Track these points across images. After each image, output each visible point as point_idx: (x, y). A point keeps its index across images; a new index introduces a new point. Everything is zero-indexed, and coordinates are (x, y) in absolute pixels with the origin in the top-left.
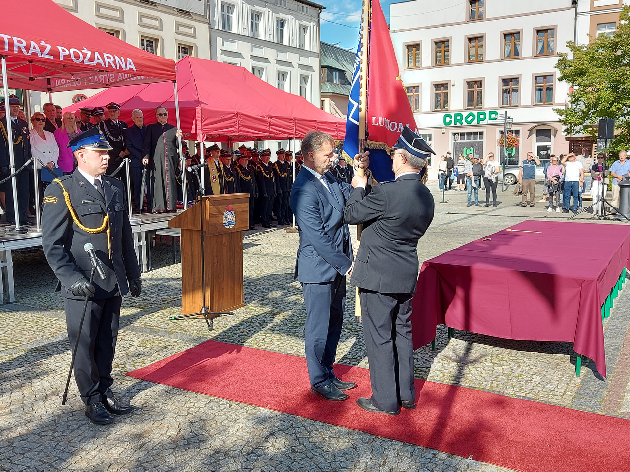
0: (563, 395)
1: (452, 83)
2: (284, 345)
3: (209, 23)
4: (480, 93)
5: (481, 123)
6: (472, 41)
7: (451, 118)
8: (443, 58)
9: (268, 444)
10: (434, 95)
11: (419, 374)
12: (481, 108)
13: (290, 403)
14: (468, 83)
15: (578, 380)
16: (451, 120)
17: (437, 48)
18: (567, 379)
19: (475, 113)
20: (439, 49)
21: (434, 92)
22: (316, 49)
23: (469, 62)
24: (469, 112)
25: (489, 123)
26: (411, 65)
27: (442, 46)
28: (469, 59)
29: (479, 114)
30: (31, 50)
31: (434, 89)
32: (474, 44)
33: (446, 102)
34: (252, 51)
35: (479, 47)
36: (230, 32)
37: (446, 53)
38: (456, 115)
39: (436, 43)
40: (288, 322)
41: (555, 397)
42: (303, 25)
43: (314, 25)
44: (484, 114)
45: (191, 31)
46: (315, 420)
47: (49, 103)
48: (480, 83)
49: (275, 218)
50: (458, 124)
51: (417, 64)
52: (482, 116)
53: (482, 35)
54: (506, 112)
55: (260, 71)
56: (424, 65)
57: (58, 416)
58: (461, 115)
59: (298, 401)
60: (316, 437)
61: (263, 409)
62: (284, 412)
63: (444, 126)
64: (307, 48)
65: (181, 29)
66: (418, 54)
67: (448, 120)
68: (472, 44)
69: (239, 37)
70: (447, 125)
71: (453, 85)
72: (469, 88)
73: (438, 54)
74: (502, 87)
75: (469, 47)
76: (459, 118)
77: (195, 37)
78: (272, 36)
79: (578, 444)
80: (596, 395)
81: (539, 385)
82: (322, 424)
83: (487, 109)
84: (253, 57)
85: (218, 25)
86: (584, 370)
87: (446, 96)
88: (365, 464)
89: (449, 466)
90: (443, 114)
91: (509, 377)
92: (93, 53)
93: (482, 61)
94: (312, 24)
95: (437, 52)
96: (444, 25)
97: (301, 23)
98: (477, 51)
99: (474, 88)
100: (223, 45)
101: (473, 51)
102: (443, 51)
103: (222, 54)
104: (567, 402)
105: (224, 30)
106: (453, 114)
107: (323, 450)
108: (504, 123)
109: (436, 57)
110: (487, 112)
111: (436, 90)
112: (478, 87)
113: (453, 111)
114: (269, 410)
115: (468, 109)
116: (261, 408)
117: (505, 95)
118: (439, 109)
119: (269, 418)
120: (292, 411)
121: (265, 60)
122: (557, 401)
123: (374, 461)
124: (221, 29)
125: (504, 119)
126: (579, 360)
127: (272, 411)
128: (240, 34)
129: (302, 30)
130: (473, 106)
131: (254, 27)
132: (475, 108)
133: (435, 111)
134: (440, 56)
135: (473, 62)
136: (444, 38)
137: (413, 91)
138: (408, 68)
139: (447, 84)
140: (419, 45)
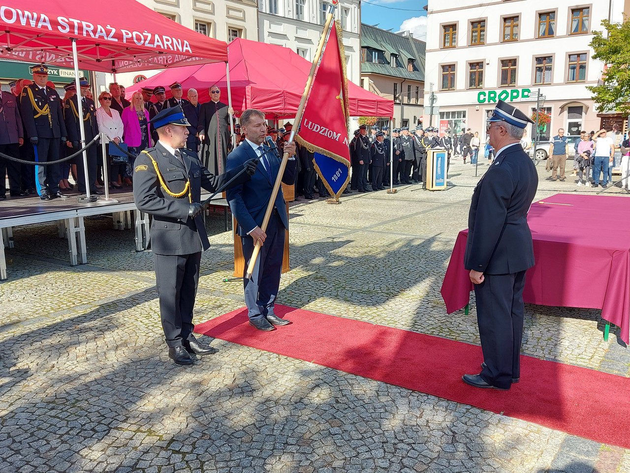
0: (591, 358)
1: (487, 62)
2: (327, 307)
3: (257, 7)
4: (514, 71)
5: (514, 100)
6: (507, 21)
7: (485, 96)
8: (478, 38)
9: (314, 394)
10: (469, 73)
11: (453, 336)
12: (514, 86)
13: (333, 359)
14: (503, 61)
15: (605, 345)
16: (485, 97)
17: (473, 28)
18: (596, 343)
19: (509, 90)
20: (475, 29)
21: (469, 70)
22: (357, 30)
23: (504, 41)
24: (502, 90)
25: (522, 100)
26: (447, 45)
27: (478, 26)
28: (504, 38)
29: (513, 92)
30: (99, 33)
31: (469, 67)
32: (510, 24)
33: (480, 80)
34: (297, 33)
35: (514, 26)
36: (276, 15)
37: (482, 33)
38: (490, 93)
39: (472, 23)
40: (330, 286)
41: (583, 360)
42: (345, 8)
43: (355, 7)
44: (517, 92)
45: (240, 15)
46: (356, 375)
47: (113, 82)
48: (514, 62)
49: (317, 190)
50: (492, 102)
51: (453, 44)
52: (515, 94)
53: (517, 15)
54: (539, 90)
55: (304, 52)
56: (460, 45)
57: (127, 364)
58: (495, 93)
59: (340, 357)
60: (357, 390)
61: (309, 363)
62: (328, 366)
63: (478, 103)
64: (348, 29)
65: (232, 13)
66: (455, 34)
67: (482, 97)
68: (507, 24)
69: (285, 19)
70: (481, 103)
71: (488, 64)
72: (503, 66)
73: (474, 34)
74: (535, 66)
75: (505, 27)
76: (492, 95)
77: (244, 20)
78: (315, 18)
79: (605, 404)
80: (623, 359)
81: (568, 349)
82: (363, 379)
83: (520, 87)
84: (297, 38)
85: (266, 9)
86: (612, 336)
87: (481, 74)
88: (403, 416)
89: (482, 420)
90: (477, 92)
91: (538, 341)
92: (153, 36)
93: (516, 41)
94: (353, 6)
95: (473, 32)
96: (481, 5)
97: (343, 5)
98: (512, 30)
99: (508, 66)
100: (270, 28)
101: (508, 31)
102: (479, 31)
103: (269, 36)
104: (595, 364)
105: (271, 14)
106: (487, 92)
107: (364, 402)
108: (537, 100)
109: (472, 37)
110: (520, 90)
111: (471, 69)
112: (512, 66)
113: (487, 89)
114: (314, 364)
115: (501, 87)
116: (307, 362)
117: (538, 73)
118: (473, 87)
119: (314, 372)
120: (335, 367)
121: (309, 41)
122: (584, 364)
123: (411, 413)
124: (268, 12)
125: (537, 96)
126: (607, 327)
127: (317, 365)
128: (286, 17)
129: (344, 12)
130: (507, 84)
131: (299, 10)
132: (508, 87)
133: (470, 89)
134: (475, 36)
135: (508, 41)
136: (480, 18)
137: (448, 70)
138: (445, 48)
139: (483, 62)
140: (455, 25)
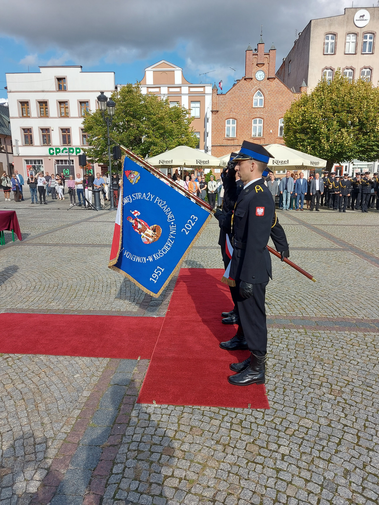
4: (69, 136)
5: (72, 154)
6: (61, 104)
7: (53, 150)
8: (44, 112)
10: (41, 135)
12: (71, 145)
14: (62, 129)
17: (40, 105)
19: (67, 148)
20: (41, 107)
21: (41, 133)
23: (61, 117)
24: (63, 148)
26: (25, 115)
27: (43, 104)
28: (61, 115)
29: (70, 149)
31: (41, 131)
33: (49, 140)
35: (66, 108)
37: (47, 110)
38: (56, 149)
39: (40, 102)
48: (68, 130)
50: (58, 154)
51: (29, 115)
52: (72, 151)
53: (67, 101)
56: (33, 116)
63: (50, 155)
66: (28, 108)
67: (51, 152)
68: (62, 106)
70: (52, 155)
71: (53, 130)
72: (62, 133)
73: (41, 110)
74: (81, 134)
75: (60, 108)
76: (58, 150)
83: (74, 146)
87: (49, 136)
90: (47, 148)
93: (68, 117)
95: (41, 108)
96: (43, 91)
98: (65, 110)
99: (65, 133)
101: (63, 110)
102: (44, 108)
106: (54, 148)
109: (41, 111)
110: (74, 148)
111: (43, 132)
112: (68, 132)
113: (54, 146)
115: (63, 146)
117: (84, 139)
118: (45, 144)
132: (67, 145)
133: (43, 146)
134: (43, 111)
135: (63, 117)
136: (44, 100)
137: (27, 132)
138: (23, 117)
139: (49, 129)
140: (28, 102)
